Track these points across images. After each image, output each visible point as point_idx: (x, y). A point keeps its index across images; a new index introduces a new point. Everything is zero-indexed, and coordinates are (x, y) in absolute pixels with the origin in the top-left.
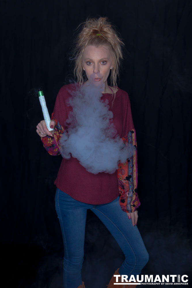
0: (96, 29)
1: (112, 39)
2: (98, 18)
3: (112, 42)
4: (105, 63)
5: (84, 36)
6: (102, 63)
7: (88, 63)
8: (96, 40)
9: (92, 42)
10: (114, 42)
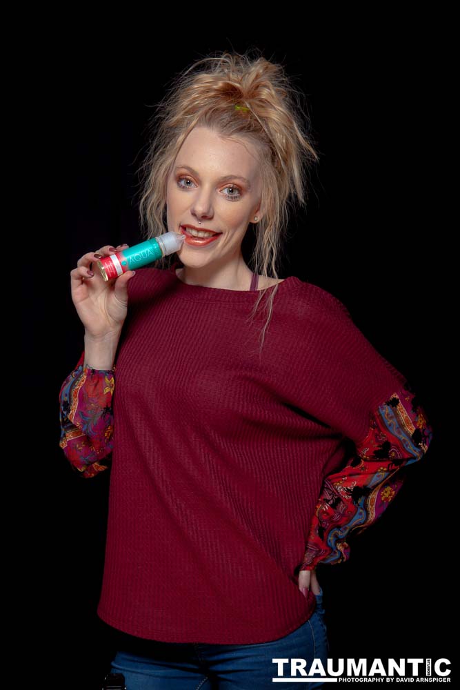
0: (237, 85)
1: (283, 129)
2: (253, 58)
3: (280, 139)
4: (236, 194)
5: (194, 95)
6: (226, 192)
7: (183, 183)
8: (226, 116)
9: (211, 117)
10: (287, 140)
